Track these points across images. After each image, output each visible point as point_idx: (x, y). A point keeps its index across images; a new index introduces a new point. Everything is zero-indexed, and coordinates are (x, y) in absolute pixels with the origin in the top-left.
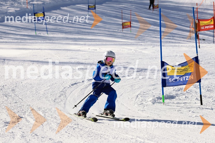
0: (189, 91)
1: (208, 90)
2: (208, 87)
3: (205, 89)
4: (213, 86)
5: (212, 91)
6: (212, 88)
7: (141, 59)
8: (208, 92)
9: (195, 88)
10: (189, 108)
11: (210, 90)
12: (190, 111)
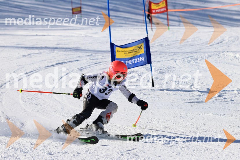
0: (141, 74)
1: (160, 73)
2: (161, 69)
3: (157, 71)
4: (166, 68)
5: (165, 73)
6: (164, 70)
7: (91, 43)
8: (160, 74)
9: (147, 71)
10: (140, 90)
11: (162, 72)
12: (141, 93)
